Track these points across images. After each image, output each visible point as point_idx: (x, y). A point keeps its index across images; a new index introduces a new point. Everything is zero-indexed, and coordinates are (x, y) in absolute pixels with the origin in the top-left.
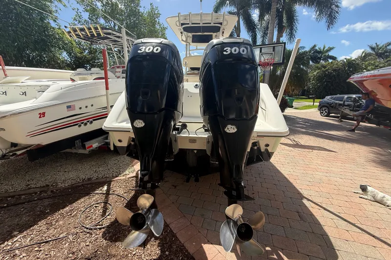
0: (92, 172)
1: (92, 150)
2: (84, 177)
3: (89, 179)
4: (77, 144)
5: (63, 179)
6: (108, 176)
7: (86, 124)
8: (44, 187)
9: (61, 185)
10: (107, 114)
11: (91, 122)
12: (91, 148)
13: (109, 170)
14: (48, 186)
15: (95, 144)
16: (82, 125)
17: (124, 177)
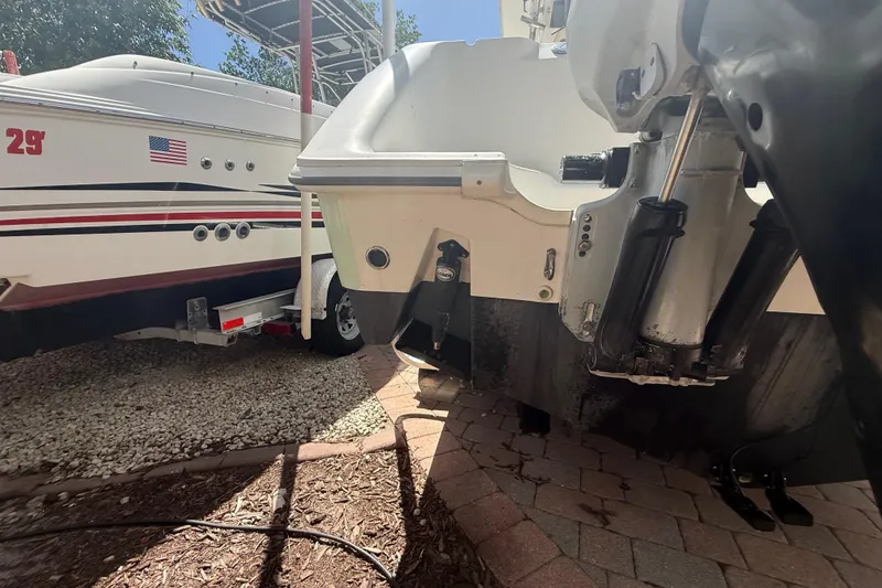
0: (234, 416)
1: (241, 335)
2: (199, 437)
3: (218, 447)
4: (193, 311)
5: (120, 439)
6: (289, 436)
7: (223, 234)
8: (30, 472)
9: (101, 470)
10: (298, 215)
11: (243, 232)
12: (238, 329)
13: (294, 409)
14: (47, 467)
15: (251, 315)
16: (211, 234)
17: (352, 448)
